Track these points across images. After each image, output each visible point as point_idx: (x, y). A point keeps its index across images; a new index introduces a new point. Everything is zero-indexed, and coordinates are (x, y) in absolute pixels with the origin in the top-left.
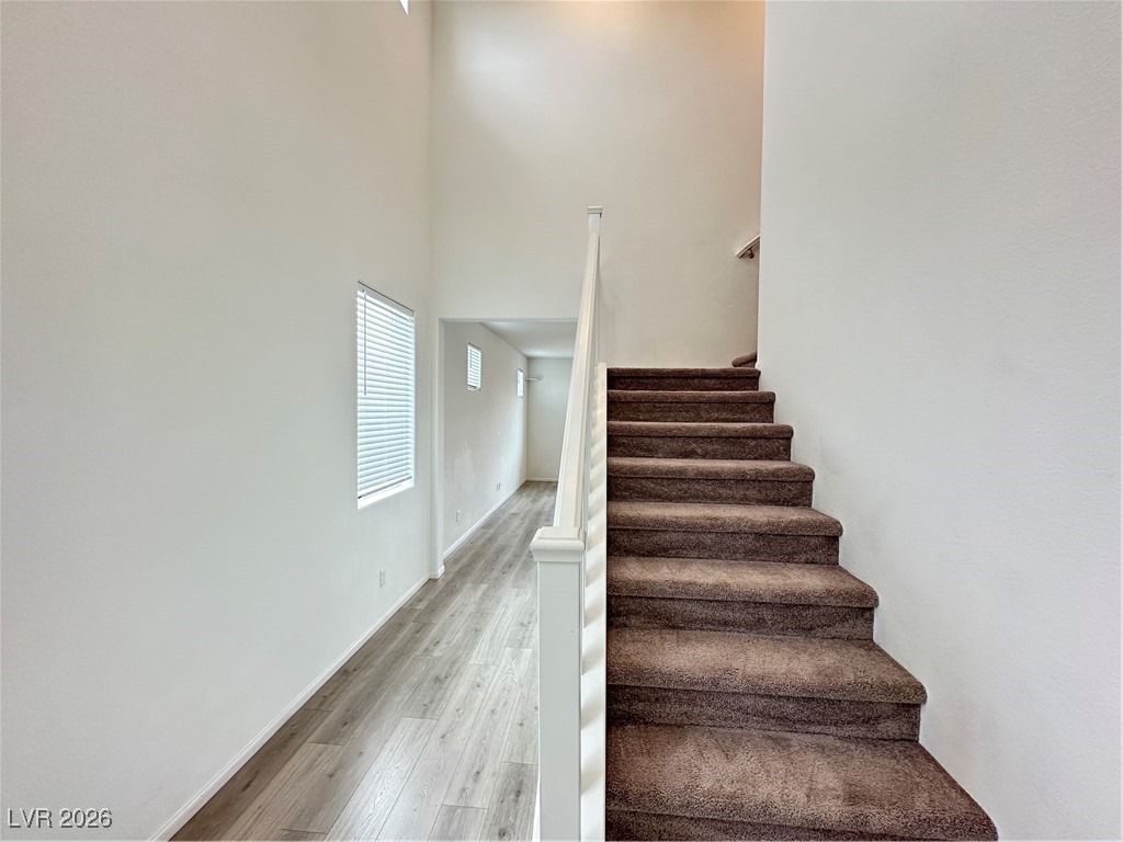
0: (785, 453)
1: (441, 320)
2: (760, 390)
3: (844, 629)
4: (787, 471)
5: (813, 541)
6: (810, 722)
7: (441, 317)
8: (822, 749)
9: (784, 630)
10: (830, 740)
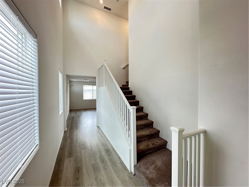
0: (135, 99)
1: (66, 75)
2: (129, 90)
3: (145, 118)
4: (135, 102)
5: (141, 109)
6: (145, 128)
7: (66, 74)
8: (146, 130)
9: (140, 120)
10: (146, 129)
